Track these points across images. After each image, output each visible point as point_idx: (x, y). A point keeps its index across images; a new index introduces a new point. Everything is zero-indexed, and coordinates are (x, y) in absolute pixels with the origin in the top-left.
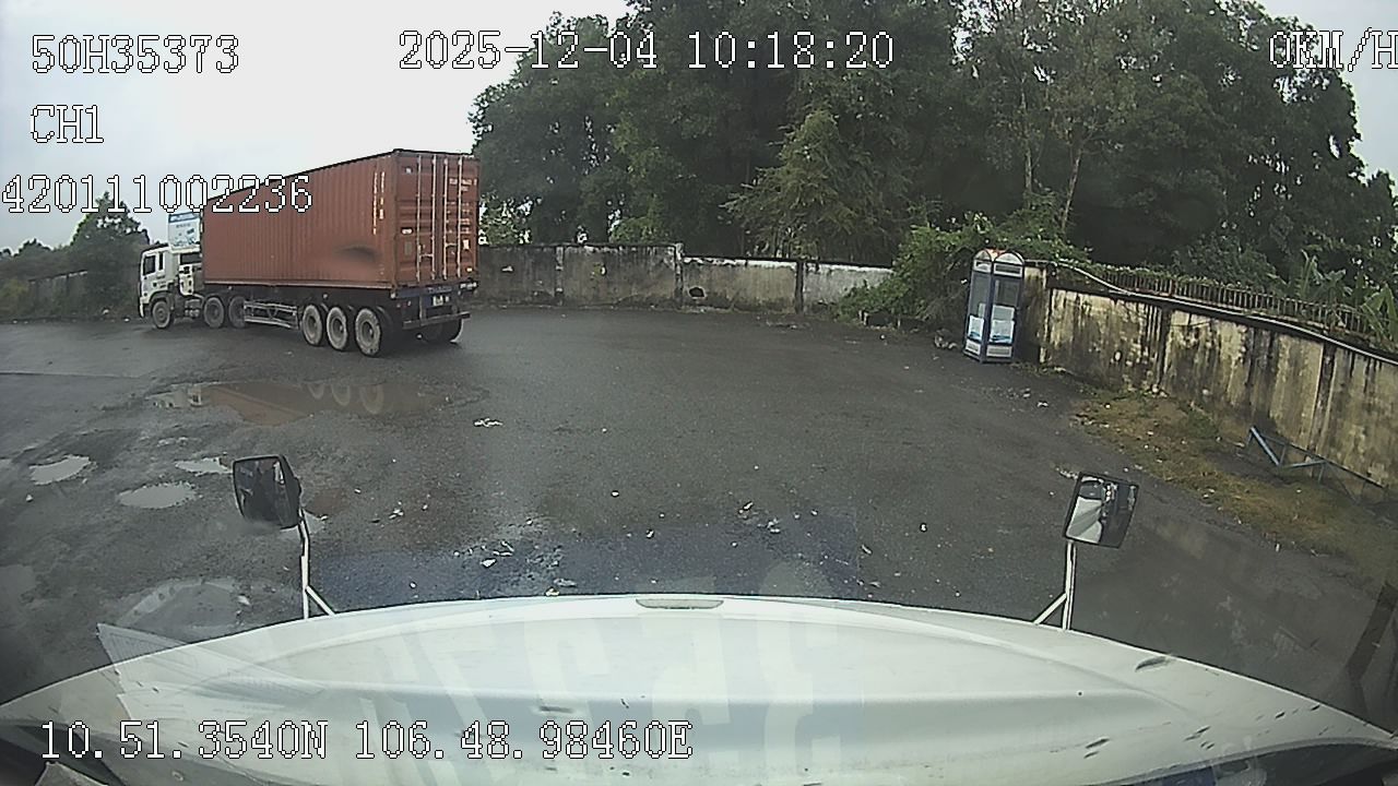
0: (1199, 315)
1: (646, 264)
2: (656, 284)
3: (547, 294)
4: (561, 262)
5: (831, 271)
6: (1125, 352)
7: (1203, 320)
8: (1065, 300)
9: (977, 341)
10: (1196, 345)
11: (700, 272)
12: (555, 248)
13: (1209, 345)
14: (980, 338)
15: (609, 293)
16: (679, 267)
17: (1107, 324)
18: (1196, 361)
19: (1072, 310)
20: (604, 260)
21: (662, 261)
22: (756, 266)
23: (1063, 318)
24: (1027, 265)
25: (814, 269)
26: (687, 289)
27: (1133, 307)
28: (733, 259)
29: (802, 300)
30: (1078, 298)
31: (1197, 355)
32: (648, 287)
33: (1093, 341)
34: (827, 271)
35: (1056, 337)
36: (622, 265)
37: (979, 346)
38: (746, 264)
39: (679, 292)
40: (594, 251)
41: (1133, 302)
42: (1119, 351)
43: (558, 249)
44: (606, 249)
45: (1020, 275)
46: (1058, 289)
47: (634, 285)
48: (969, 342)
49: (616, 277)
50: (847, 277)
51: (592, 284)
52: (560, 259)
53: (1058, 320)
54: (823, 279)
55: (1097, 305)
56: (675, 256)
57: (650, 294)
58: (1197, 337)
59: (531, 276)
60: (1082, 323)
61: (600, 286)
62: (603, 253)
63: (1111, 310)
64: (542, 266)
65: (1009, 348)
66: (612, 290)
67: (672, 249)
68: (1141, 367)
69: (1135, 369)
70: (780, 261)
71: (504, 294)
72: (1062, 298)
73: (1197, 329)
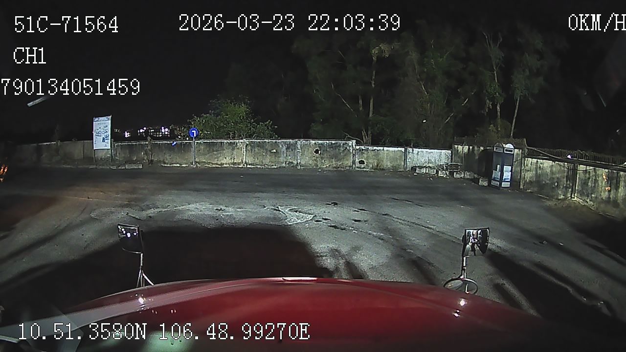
0: (589, 166)
1: (339, 149)
2: (344, 158)
3: (292, 163)
4: (299, 148)
5: (418, 152)
6: (559, 182)
7: (592, 167)
8: (531, 162)
9: (497, 181)
10: (589, 178)
11: (363, 153)
12: (297, 142)
13: (594, 178)
14: (499, 180)
15: (322, 163)
16: (354, 151)
17: (551, 171)
18: (590, 184)
19: (535, 166)
20: (320, 147)
21: (346, 148)
22: (387, 150)
23: (531, 169)
24: (515, 148)
25: (411, 151)
26: (357, 161)
27: (562, 164)
28: (378, 147)
29: (407, 164)
30: (537, 161)
31: (589, 182)
32: (340, 160)
33: (545, 178)
34: (417, 152)
35: (527, 177)
36: (328, 150)
37: (498, 183)
38: (383, 149)
39: (354, 162)
40: (315, 143)
41: (562, 162)
42: (556, 182)
44: (320, 142)
45: (513, 153)
46: (527, 158)
47: (334, 158)
48: (492, 181)
49: (325, 155)
50: (425, 155)
51: (314, 158)
52: (299, 146)
53: (528, 171)
54: (416, 156)
55: (547, 164)
56: (352, 146)
57: (341, 163)
58: (589, 175)
59: (285, 155)
60: (539, 172)
61: (318, 159)
62: (319, 144)
63: (552, 166)
64: (290, 150)
65: (509, 183)
66: (323, 161)
67: (351, 142)
68: (566, 188)
69: (564, 189)
70: (397, 147)
71: (272, 162)
72: (530, 163)
73: (589, 172)
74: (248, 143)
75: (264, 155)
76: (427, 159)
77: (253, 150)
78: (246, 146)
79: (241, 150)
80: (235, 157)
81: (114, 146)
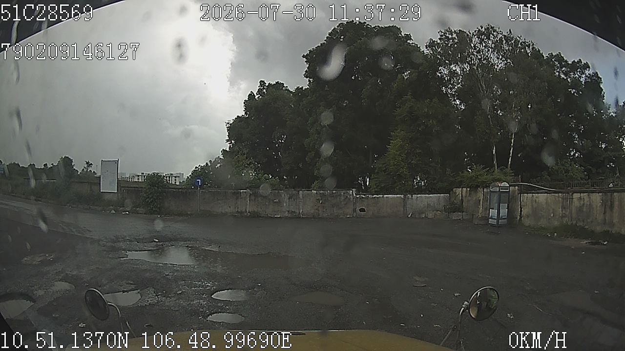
0: (584, 193)
1: (340, 198)
2: (345, 207)
3: (294, 212)
4: (301, 198)
5: (417, 197)
6: (555, 213)
7: (586, 194)
9: (494, 219)
10: (584, 204)
11: (363, 201)
12: (299, 191)
13: (588, 204)
14: (496, 218)
15: (324, 212)
16: (354, 199)
17: (546, 204)
18: (585, 210)
19: (530, 201)
20: (320, 196)
21: (347, 197)
22: (387, 197)
23: (527, 205)
24: (510, 186)
25: (411, 197)
26: (358, 209)
27: (557, 195)
28: (377, 195)
29: (406, 209)
30: (533, 196)
31: (585, 208)
32: (341, 209)
33: (542, 211)
35: (524, 212)
36: (329, 199)
37: (496, 221)
38: (383, 197)
39: (355, 210)
40: (317, 193)
41: (557, 193)
42: (552, 213)
43: (300, 192)
44: (321, 192)
45: (508, 190)
46: (523, 193)
47: (335, 208)
48: (490, 220)
49: (327, 204)
50: (424, 200)
51: (316, 207)
52: (301, 196)
53: (524, 206)
54: (415, 201)
55: (542, 197)
56: (353, 194)
57: (342, 212)
58: (584, 201)
59: (287, 204)
60: (535, 205)
61: (319, 208)
62: (321, 194)
63: (547, 198)
64: (293, 199)
65: (505, 220)
66: (325, 210)
67: (351, 191)
68: (562, 217)
69: (560, 219)
70: (397, 195)
71: (275, 212)
72: (526, 197)
73: (583, 198)
74: (251, 193)
75: (266, 205)
76: (426, 203)
77: (257, 199)
78: (250, 196)
79: (245, 200)
80: (239, 206)
81: (121, 189)
